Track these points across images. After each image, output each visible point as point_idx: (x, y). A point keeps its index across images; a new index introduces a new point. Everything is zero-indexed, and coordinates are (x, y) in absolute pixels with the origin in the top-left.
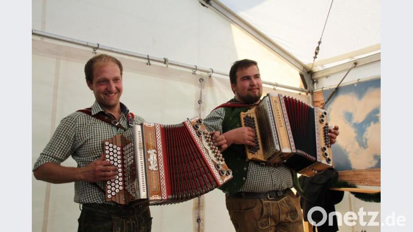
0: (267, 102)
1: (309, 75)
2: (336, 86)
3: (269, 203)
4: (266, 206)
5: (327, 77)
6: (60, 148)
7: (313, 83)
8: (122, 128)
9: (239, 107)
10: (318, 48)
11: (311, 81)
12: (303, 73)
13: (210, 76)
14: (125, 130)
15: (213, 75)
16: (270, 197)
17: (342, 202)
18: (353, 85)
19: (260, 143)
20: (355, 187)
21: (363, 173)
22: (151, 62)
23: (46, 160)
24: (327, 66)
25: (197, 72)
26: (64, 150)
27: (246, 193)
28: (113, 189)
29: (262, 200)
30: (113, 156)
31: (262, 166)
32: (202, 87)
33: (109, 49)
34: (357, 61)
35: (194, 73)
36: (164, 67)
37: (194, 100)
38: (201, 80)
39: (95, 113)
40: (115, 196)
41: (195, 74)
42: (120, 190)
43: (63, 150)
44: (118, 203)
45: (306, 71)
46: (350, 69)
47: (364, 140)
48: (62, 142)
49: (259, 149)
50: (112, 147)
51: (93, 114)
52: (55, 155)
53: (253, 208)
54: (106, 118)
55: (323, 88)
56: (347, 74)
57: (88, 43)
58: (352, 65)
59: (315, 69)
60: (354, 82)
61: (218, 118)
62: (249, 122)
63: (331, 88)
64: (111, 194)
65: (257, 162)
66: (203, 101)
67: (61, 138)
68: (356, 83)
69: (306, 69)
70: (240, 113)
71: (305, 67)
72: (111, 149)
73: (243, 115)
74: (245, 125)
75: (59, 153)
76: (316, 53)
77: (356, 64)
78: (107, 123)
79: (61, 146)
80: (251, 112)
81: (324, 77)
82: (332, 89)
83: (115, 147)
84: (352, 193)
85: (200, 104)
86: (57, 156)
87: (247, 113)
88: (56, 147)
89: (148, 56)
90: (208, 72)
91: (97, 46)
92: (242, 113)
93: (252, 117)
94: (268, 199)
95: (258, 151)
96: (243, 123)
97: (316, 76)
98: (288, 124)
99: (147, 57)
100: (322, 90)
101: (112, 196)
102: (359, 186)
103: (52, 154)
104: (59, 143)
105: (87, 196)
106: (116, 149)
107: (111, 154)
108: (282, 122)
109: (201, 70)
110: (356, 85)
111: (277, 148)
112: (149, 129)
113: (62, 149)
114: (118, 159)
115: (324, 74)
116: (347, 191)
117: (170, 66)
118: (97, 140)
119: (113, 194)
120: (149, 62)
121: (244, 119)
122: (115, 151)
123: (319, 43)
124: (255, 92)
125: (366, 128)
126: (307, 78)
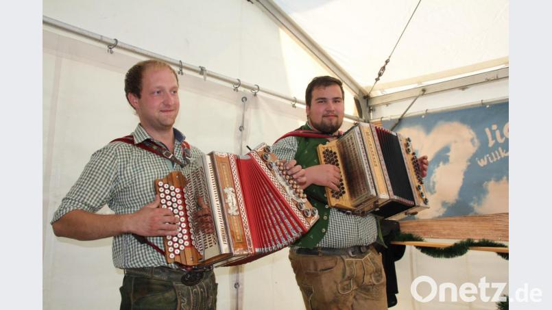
0: (357, 134)
1: (365, 101)
2: (399, 117)
3: (352, 262)
4: (349, 265)
5: (387, 104)
6: (94, 191)
7: (370, 111)
8: (178, 162)
9: (314, 138)
10: (384, 68)
11: (368, 109)
12: (358, 98)
13: (255, 95)
14: (182, 166)
15: (259, 93)
16: (353, 253)
17: (403, 258)
18: (420, 116)
19: (345, 186)
20: (421, 240)
21: (429, 223)
22: (184, 71)
23: (74, 207)
24: (388, 91)
25: (240, 89)
26: (99, 194)
27: (323, 249)
28: (176, 245)
29: (344, 257)
30: (171, 200)
31: (348, 214)
32: (244, 109)
33: (130, 48)
34: (426, 87)
35: (236, 89)
36: (201, 79)
37: (234, 125)
38: (244, 99)
39: (140, 141)
40: (179, 254)
41: (237, 91)
42: (185, 246)
43: (97, 195)
44: (185, 264)
45: (362, 96)
46: (416, 98)
47: (431, 184)
48: (97, 183)
49: (344, 192)
50: (169, 189)
51: (136, 142)
52: (85, 200)
53: (332, 268)
54: (155, 148)
55: (382, 118)
56: (413, 103)
57: (102, 36)
58: (419, 92)
59: (373, 94)
60: (421, 113)
61: (289, 150)
62: (330, 158)
63: (392, 118)
64: (174, 252)
65: (341, 209)
66: (245, 127)
67: (96, 178)
68: (423, 114)
69: (363, 94)
70: (317, 145)
71: (361, 91)
72: (167, 192)
73: (321, 148)
74: (325, 161)
75: (92, 199)
76: (380, 75)
77: (424, 90)
78: (157, 155)
79: (96, 188)
80: (332, 145)
81: (383, 104)
82: (396, 119)
83: (172, 188)
84: (417, 247)
85: (241, 130)
86: (88, 202)
87: (325, 146)
88: (88, 190)
89: (180, 61)
90: (252, 89)
91: (114, 42)
92: (321, 146)
93: (333, 151)
94: (350, 257)
95: (343, 195)
96: (322, 159)
97: (373, 103)
98: (383, 162)
99: (178, 63)
100: (381, 121)
101: (176, 255)
102: (426, 239)
103: (82, 199)
104: (92, 184)
105: (136, 259)
106: (174, 191)
107: (168, 197)
108: (377, 160)
109: (245, 86)
110: (423, 117)
111: (373, 192)
112: (221, 160)
113: (96, 193)
114: (178, 205)
115: (384, 101)
116: (408, 244)
117: (208, 78)
118: (149, 179)
119: (177, 252)
120: (181, 70)
121: (324, 153)
122: (173, 194)
123: (387, 62)
124: (331, 120)
125: (434, 169)
126: (363, 104)
